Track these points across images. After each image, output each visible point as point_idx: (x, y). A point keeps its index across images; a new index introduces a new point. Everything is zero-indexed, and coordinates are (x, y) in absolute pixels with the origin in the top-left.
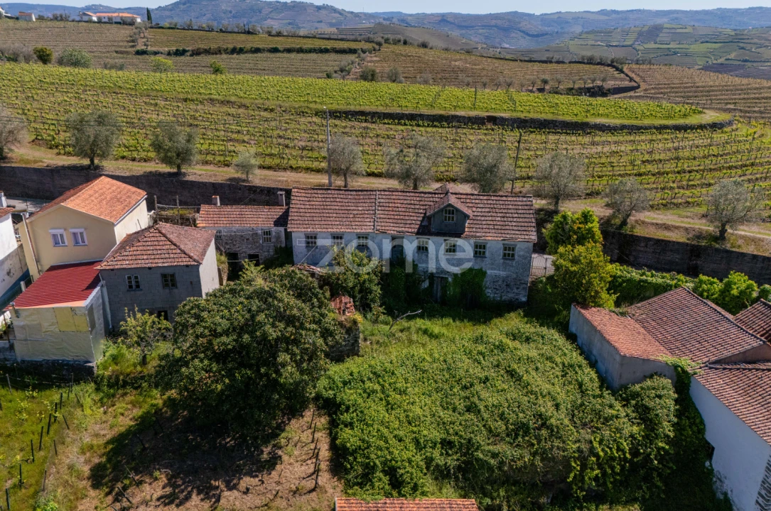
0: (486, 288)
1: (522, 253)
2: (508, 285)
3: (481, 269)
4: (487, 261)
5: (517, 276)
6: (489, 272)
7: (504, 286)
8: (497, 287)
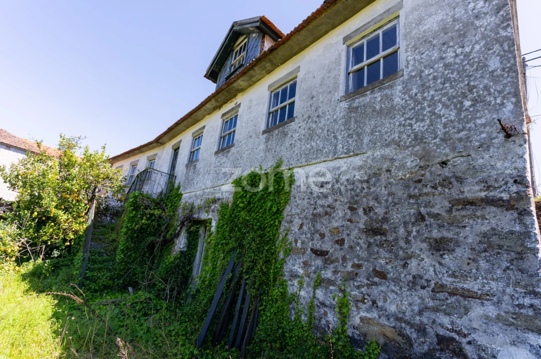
1: (433, 22)
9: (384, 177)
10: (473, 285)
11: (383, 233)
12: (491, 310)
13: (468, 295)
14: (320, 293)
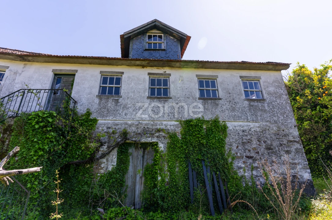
0: (233, 159)
1: (271, 89)
2: (269, 148)
3: (216, 122)
4: (224, 104)
5: (279, 127)
6: (231, 125)
7: (262, 150)
8: (253, 154)
9: (267, 131)
10: (296, 161)
11: (272, 149)
12: (301, 166)
13: (295, 164)
14: (255, 173)
